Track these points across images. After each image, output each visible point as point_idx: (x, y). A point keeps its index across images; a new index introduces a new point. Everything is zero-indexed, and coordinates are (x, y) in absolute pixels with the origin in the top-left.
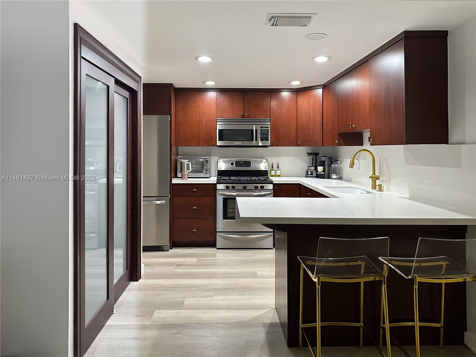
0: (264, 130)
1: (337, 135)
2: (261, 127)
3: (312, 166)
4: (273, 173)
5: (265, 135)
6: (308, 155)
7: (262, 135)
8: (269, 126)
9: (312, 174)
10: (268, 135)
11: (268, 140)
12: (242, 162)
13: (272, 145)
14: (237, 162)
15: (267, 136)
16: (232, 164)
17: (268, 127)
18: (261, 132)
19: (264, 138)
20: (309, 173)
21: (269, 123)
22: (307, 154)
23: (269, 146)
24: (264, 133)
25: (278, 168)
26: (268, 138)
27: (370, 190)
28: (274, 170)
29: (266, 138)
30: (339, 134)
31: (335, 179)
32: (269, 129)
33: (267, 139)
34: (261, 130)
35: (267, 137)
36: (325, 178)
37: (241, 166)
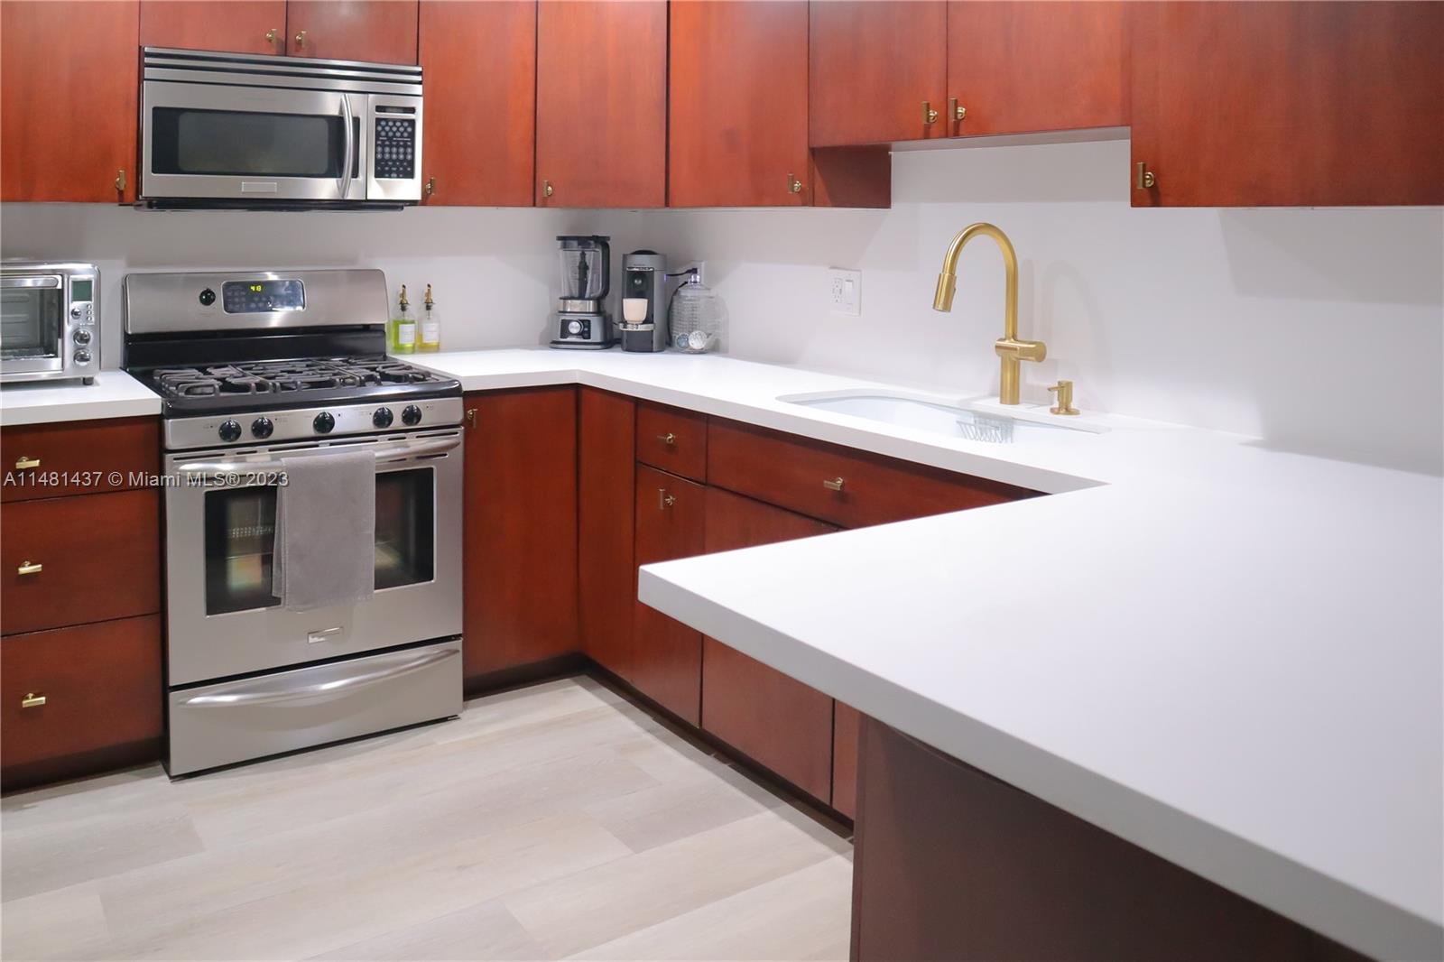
0: (395, 121)
1: (802, 154)
2: (379, 109)
3: (581, 297)
4: (407, 335)
5: (398, 146)
6: (565, 247)
7: (383, 146)
8: (419, 104)
9: (585, 333)
10: (413, 147)
11: (411, 175)
12: (259, 288)
13: (426, 200)
14: (233, 287)
15: (405, 154)
16: (207, 298)
17: (412, 110)
18: (378, 134)
19: (394, 165)
20: (575, 328)
21: (418, 89)
22: (560, 242)
23: (413, 203)
24: (390, 139)
25: (428, 308)
26: (412, 163)
27: (994, 406)
28: (413, 322)
29: (402, 161)
30: (814, 152)
31: (701, 352)
32: (419, 117)
33: (405, 168)
34: (378, 121)
35: (405, 159)
36: (650, 351)
37: (253, 305)
